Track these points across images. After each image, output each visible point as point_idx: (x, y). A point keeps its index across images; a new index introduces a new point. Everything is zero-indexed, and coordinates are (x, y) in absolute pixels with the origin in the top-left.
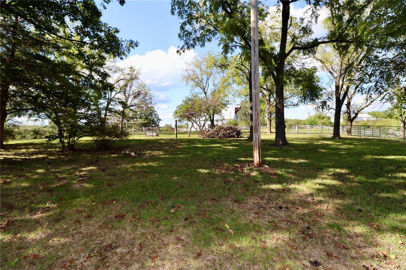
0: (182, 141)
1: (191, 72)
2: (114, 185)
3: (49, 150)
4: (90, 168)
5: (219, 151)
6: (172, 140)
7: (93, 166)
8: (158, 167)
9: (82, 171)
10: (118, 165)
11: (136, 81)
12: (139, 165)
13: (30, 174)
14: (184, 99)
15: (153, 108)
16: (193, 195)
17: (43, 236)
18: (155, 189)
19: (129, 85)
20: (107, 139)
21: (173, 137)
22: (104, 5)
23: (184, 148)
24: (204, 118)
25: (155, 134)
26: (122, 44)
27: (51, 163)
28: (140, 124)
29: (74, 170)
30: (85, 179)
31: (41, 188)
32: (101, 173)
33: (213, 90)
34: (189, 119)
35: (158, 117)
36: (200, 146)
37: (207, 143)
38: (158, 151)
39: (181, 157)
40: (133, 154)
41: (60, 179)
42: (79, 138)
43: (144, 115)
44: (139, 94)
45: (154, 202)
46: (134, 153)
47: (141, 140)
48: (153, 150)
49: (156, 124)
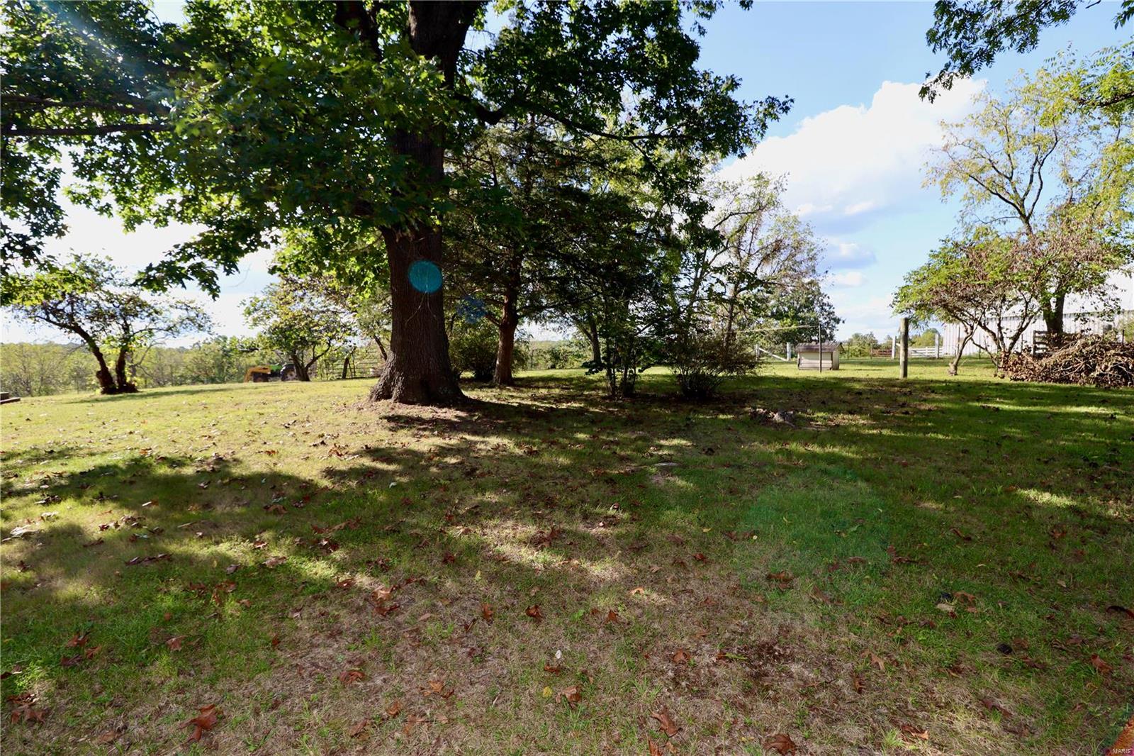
0: (929, 387)
1: (963, 153)
2: (744, 492)
3: (586, 393)
4: (676, 442)
5: (1110, 433)
6: (890, 383)
7: (683, 438)
8: (863, 462)
9: (661, 447)
10: (742, 443)
11: (773, 212)
12: (802, 449)
13: (566, 441)
14: (938, 246)
15: (817, 284)
16: (1020, 576)
17: (616, 575)
18: (868, 527)
19: (750, 227)
20: (704, 374)
21: (896, 373)
22: (699, 27)
23: (943, 411)
24: (1019, 308)
25: (827, 363)
26: (745, 116)
27: (595, 420)
28: (776, 333)
29: (645, 444)
30: (672, 467)
31: (592, 472)
32: (704, 457)
33: (1063, 202)
34: (953, 313)
35: (830, 313)
36: (1012, 407)
37: (1038, 398)
38: (851, 413)
39: (937, 440)
40: (776, 416)
41: (623, 459)
42: (644, 368)
43: (789, 308)
44: (777, 248)
45: (875, 566)
46: (781, 415)
47: (787, 379)
48: (834, 411)
49: (824, 332)
